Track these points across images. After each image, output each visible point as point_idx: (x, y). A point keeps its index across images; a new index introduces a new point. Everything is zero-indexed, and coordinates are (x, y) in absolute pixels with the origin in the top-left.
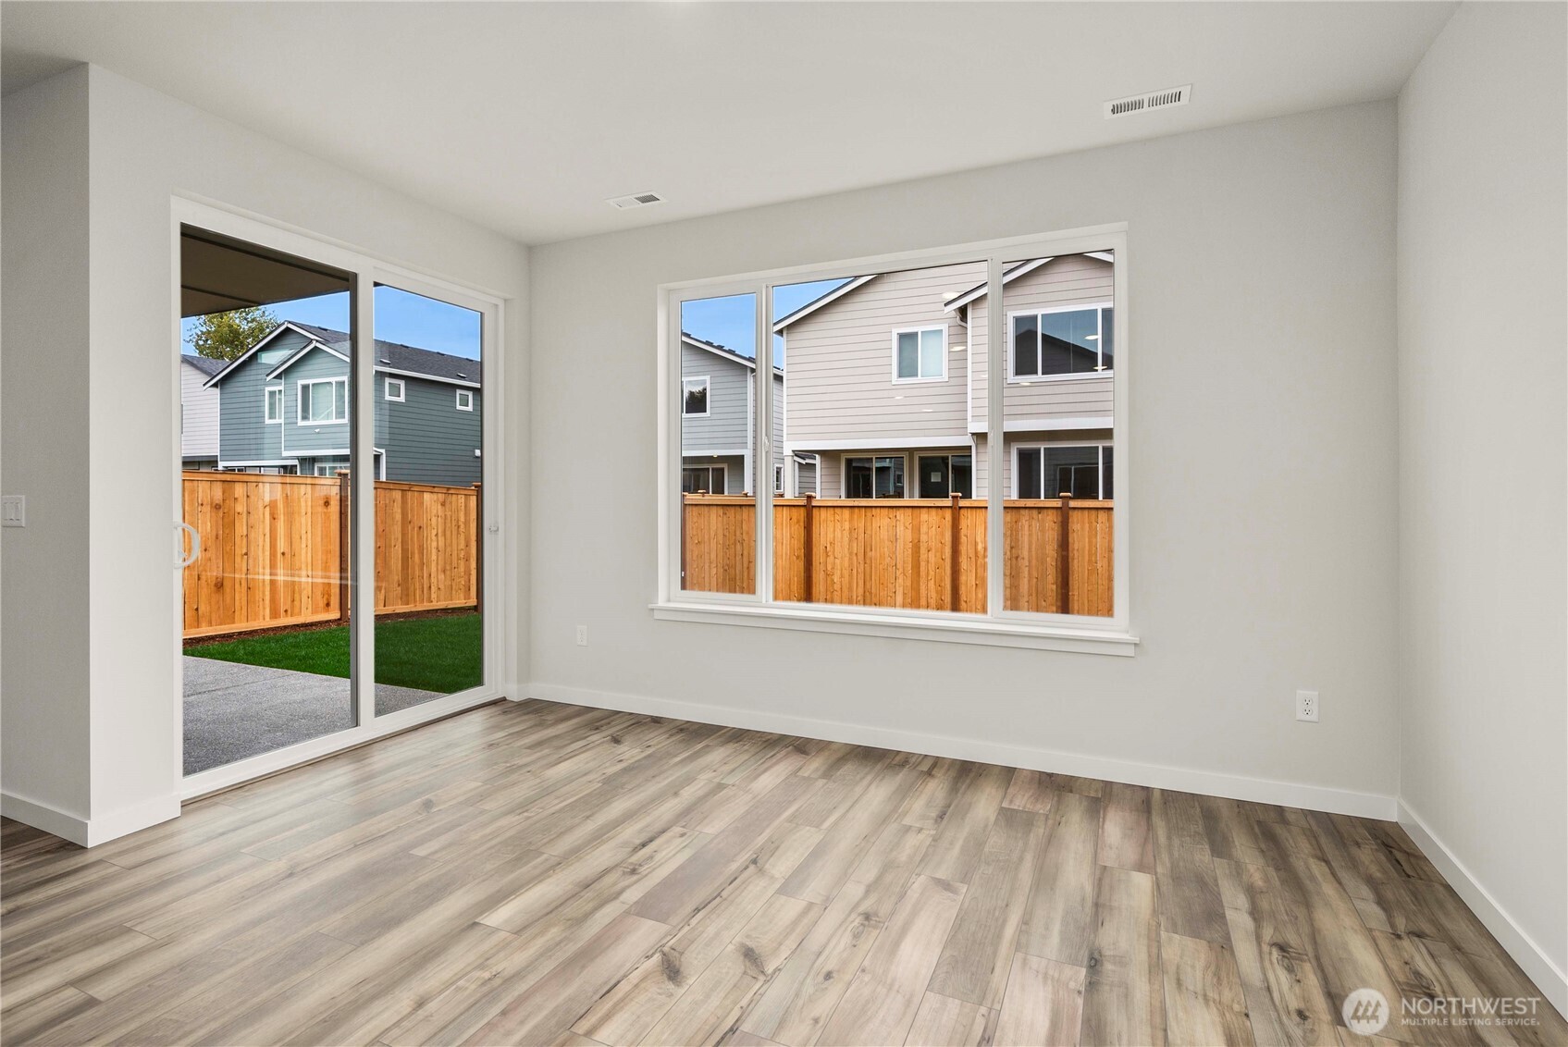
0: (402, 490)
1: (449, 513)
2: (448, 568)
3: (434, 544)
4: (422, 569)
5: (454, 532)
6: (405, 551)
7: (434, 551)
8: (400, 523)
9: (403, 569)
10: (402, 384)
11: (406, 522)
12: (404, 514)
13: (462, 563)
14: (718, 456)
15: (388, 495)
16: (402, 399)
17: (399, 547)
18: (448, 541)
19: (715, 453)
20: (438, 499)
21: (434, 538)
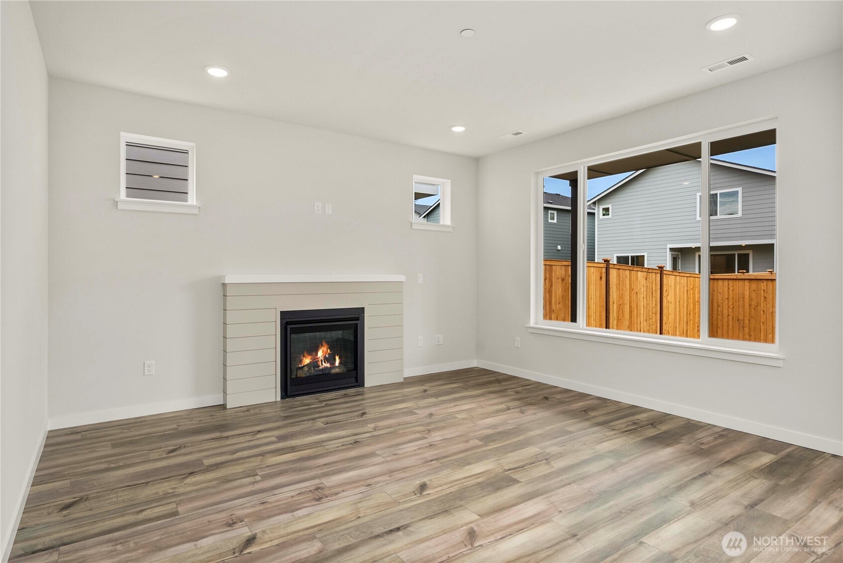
0: (630, 270)
1: (648, 284)
2: (648, 319)
3: (642, 303)
4: (637, 319)
5: (651, 297)
6: (630, 307)
7: (642, 307)
8: (629, 290)
9: (630, 318)
10: (555, 213)
11: (631, 290)
12: (630, 285)
13: (654, 315)
14: (746, 245)
15: (624, 273)
16: (555, 221)
17: (628, 305)
18: (648, 302)
19: (743, 243)
20: (644, 276)
21: (642, 299)
